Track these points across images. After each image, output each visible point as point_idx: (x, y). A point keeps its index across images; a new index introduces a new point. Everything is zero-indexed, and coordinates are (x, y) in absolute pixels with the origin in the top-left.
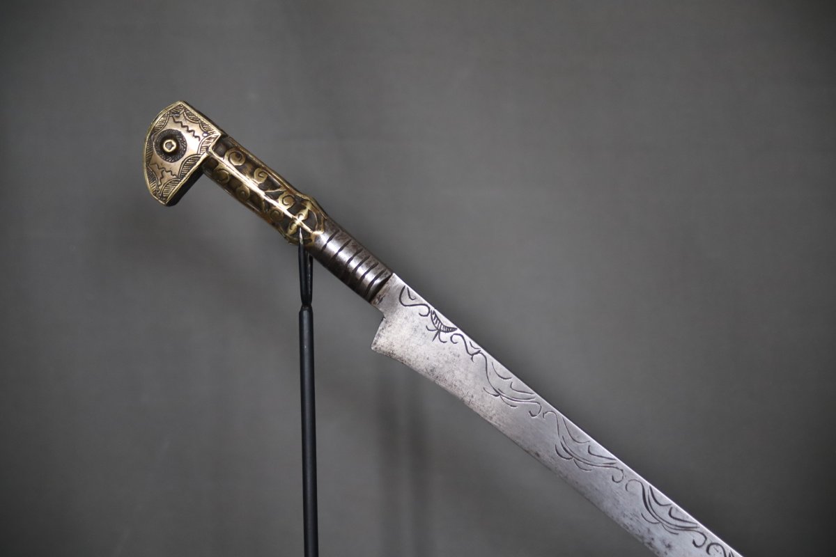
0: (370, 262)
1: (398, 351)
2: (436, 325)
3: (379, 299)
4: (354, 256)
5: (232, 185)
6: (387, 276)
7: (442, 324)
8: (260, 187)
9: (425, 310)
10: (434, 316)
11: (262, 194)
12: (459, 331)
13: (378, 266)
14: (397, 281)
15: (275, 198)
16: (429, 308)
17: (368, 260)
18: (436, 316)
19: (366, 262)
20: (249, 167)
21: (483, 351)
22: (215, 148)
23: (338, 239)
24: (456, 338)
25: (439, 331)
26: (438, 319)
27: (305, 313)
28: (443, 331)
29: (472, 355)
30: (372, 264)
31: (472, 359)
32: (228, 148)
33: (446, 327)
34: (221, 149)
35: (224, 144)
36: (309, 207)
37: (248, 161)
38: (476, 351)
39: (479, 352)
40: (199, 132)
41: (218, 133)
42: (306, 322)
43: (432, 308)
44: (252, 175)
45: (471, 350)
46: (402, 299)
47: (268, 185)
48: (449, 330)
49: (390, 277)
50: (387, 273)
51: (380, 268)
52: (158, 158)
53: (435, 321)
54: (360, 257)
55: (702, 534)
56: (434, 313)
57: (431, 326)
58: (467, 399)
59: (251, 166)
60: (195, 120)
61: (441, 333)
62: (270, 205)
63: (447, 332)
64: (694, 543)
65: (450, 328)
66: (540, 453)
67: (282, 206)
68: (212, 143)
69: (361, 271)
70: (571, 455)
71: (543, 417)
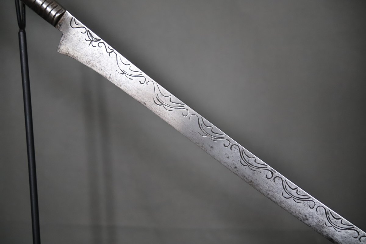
0: (53, 5)
1: (72, 53)
2: (90, 38)
3: (59, 24)
4: (45, 1)
6: (63, 12)
7: (93, 37)
9: (84, 30)
10: (88, 33)
12: (102, 41)
13: (58, 7)
14: (69, 15)
16: (86, 29)
17: (53, 3)
18: (90, 33)
19: (51, 4)
21: (115, 51)
24: (101, 45)
25: (92, 41)
26: (91, 35)
27: (21, 33)
28: (94, 41)
29: (109, 53)
30: (54, 6)
31: (109, 55)
33: (95, 39)
38: (112, 51)
39: (113, 51)
42: (22, 38)
43: (88, 29)
45: (109, 51)
46: (72, 24)
48: (97, 40)
49: (64, 12)
50: (62, 11)
51: (59, 8)
53: (89, 36)
54: (48, 2)
55: (228, 140)
56: (89, 31)
57: (88, 39)
58: (108, 77)
61: (93, 42)
63: (96, 41)
64: (224, 145)
65: (97, 39)
66: (146, 103)
69: (49, 9)
70: (162, 103)
71: (147, 84)
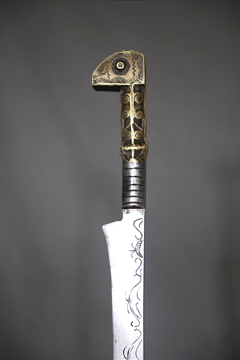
0: (141, 194)
2: (137, 247)
3: (128, 211)
4: (138, 184)
5: (125, 106)
6: (141, 207)
7: (139, 249)
8: (135, 119)
9: (139, 236)
10: (140, 242)
11: (132, 122)
12: (143, 259)
13: (142, 199)
14: (142, 214)
15: (135, 129)
16: (142, 237)
17: (141, 193)
18: (141, 244)
19: (140, 192)
20: (139, 107)
21: (142, 278)
22: (135, 86)
23: (140, 172)
24: (138, 260)
25: (135, 251)
26: (140, 246)
28: (137, 252)
29: (137, 274)
30: (141, 196)
31: (135, 276)
32: (140, 91)
33: (139, 252)
34: (137, 89)
35: (140, 89)
36: (143, 147)
37: (142, 105)
38: (140, 275)
39: (140, 276)
40: (137, 74)
41: (143, 82)
43: (143, 239)
44: (137, 111)
47: (138, 122)
48: (139, 254)
49: (141, 208)
50: (142, 206)
52: (110, 66)
53: (138, 245)
54: (140, 188)
56: (142, 241)
57: (134, 246)
59: (140, 107)
60: (140, 68)
62: (130, 129)
63: (138, 254)
65: (140, 254)
66: (117, 342)
67: (133, 135)
68: (136, 83)
70: (128, 358)
71: (135, 330)
